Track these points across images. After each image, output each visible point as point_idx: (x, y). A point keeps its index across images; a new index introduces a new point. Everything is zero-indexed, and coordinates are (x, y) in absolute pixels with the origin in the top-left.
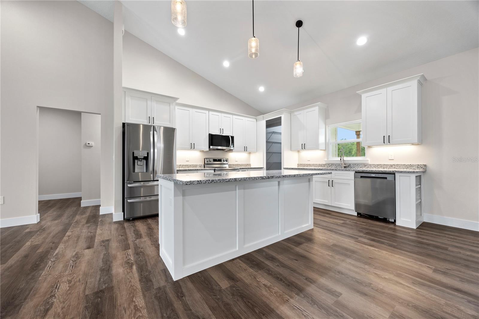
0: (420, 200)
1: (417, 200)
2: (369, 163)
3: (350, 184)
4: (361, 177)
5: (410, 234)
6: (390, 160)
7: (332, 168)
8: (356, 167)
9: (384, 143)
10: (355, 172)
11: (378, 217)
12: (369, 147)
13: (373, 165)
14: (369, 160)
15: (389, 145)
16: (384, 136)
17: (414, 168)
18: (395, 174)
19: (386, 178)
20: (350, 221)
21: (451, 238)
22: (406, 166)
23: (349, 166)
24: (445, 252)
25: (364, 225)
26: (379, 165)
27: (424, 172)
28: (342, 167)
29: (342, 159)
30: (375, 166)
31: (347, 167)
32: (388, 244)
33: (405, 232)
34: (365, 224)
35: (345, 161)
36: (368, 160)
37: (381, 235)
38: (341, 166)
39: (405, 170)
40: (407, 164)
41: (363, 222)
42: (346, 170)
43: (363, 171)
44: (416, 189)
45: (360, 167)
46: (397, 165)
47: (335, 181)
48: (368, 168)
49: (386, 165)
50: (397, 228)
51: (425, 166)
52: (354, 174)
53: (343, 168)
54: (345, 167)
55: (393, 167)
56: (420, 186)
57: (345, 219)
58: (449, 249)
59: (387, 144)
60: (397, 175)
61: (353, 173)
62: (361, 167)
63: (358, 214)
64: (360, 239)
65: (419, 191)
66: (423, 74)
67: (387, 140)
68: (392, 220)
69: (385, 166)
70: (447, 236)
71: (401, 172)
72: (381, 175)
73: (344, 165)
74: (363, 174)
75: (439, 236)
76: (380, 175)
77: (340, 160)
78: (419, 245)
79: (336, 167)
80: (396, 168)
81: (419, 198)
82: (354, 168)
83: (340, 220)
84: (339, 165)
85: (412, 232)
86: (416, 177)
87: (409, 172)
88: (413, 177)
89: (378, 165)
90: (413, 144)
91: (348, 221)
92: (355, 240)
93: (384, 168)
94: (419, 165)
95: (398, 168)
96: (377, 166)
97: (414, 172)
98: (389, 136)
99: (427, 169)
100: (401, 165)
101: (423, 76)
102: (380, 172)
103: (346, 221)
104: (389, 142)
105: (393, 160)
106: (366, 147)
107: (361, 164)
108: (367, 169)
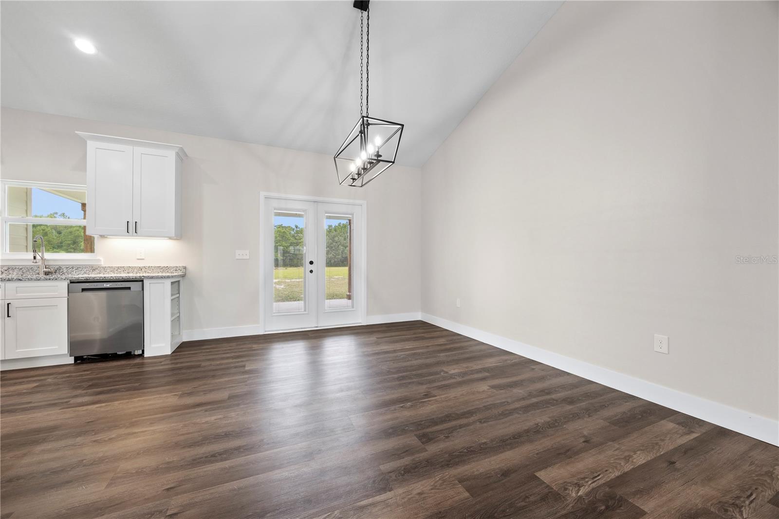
0: (178, 315)
1: (172, 315)
2: (102, 264)
3: (57, 306)
4: (83, 290)
5: (162, 363)
6: (138, 259)
7: (10, 277)
8: (74, 273)
9: (128, 232)
10: (69, 281)
11: (116, 353)
12: (102, 236)
13: (109, 268)
14: (101, 259)
15: (136, 236)
16: (128, 222)
17: (172, 271)
18: (143, 281)
19: (129, 288)
20: (56, 378)
21: (207, 352)
22: (162, 268)
23: (58, 270)
24: (197, 370)
25: (88, 374)
26: (121, 267)
27: (183, 276)
28: (38, 274)
29: (38, 257)
30: (113, 269)
31: (50, 273)
32: (125, 388)
33: (155, 363)
34: (88, 372)
35: (48, 260)
36: (99, 260)
37: (117, 379)
38: (37, 272)
39: (160, 274)
40: (162, 265)
41: (85, 371)
42: (47, 279)
43: (87, 279)
44: (172, 300)
45: (83, 272)
46: (149, 267)
47: (14, 304)
48: (100, 273)
49: (133, 267)
50: (145, 361)
51: (185, 268)
52: (68, 285)
53: (42, 276)
54: (46, 273)
55: (143, 270)
56: (178, 295)
57: (42, 378)
58: (202, 365)
59: (133, 236)
60: (146, 283)
61: (65, 284)
62: (85, 273)
63: (76, 359)
64: (73, 401)
65: (176, 301)
66: (181, 147)
67: (132, 229)
68: (139, 351)
69: (130, 270)
70: (204, 351)
71: (152, 278)
72: (121, 285)
73: (45, 270)
74: (87, 284)
75: (196, 353)
76: (119, 283)
77: (33, 258)
78: (169, 374)
79: (20, 273)
80: (148, 273)
81: (176, 311)
82: (70, 275)
83: (29, 382)
84: (30, 269)
85: (165, 360)
86: (172, 283)
87: (162, 277)
88: (168, 283)
89: (118, 268)
90: (170, 238)
91: (51, 379)
92: (60, 407)
93: (128, 273)
94: (177, 267)
95: (150, 272)
96: (116, 269)
97: (168, 277)
98: (136, 222)
99: (187, 272)
100: (155, 267)
101: (182, 149)
102: (119, 279)
103: (45, 379)
104: (136, 232)
105: (143, 259)
106: (96, 237)
107: (86, 266)
108: (98, 275)
